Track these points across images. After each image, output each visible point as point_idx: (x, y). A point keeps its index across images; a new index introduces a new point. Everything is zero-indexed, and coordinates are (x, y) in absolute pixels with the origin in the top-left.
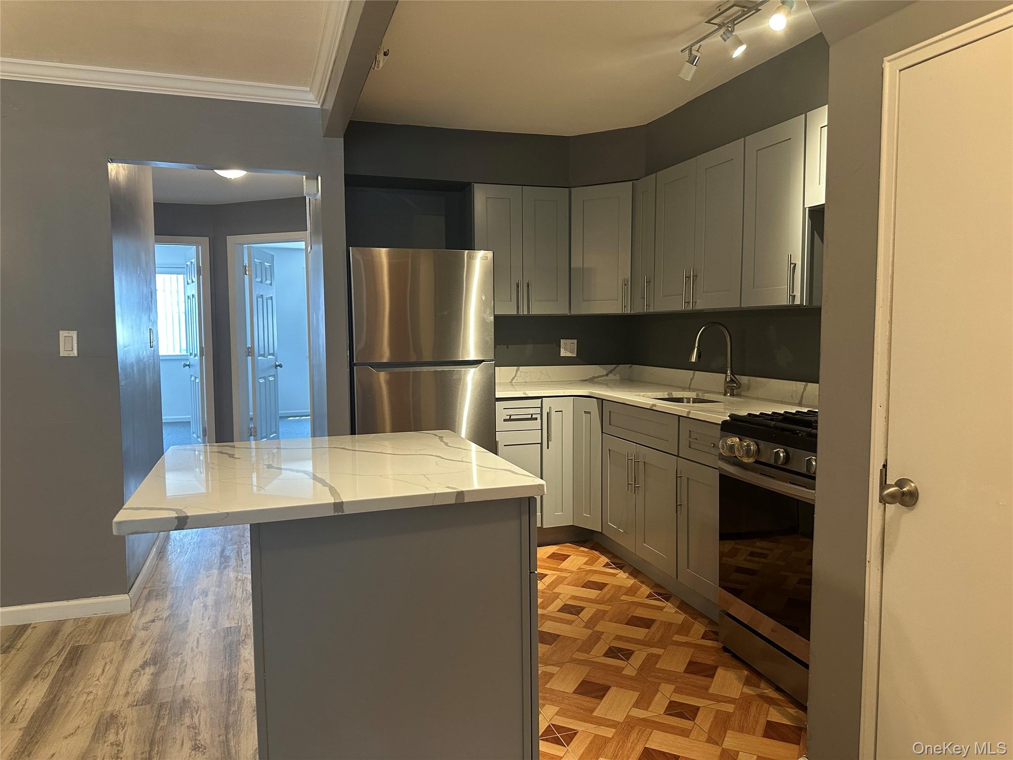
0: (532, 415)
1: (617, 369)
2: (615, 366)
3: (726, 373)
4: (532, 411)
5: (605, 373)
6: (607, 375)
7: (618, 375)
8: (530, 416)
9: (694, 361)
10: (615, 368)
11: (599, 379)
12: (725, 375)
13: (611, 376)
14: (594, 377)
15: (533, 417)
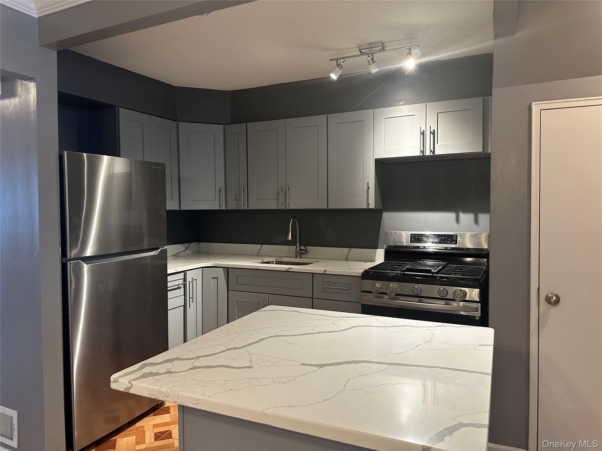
0: (178, 285)
1: (191, 245)
2: (189, 244)
3: (296, 245)
4: (177, 283)
5: (184, 250)
6: (185, 250)
7: (191, 250)
8: (177, 287)
9: (290, 239)
10: (189, 245)
11: (181, 254)
12: (296, 246)
13: (188, 251)
14: (178, 252)
15: (179, 287)
